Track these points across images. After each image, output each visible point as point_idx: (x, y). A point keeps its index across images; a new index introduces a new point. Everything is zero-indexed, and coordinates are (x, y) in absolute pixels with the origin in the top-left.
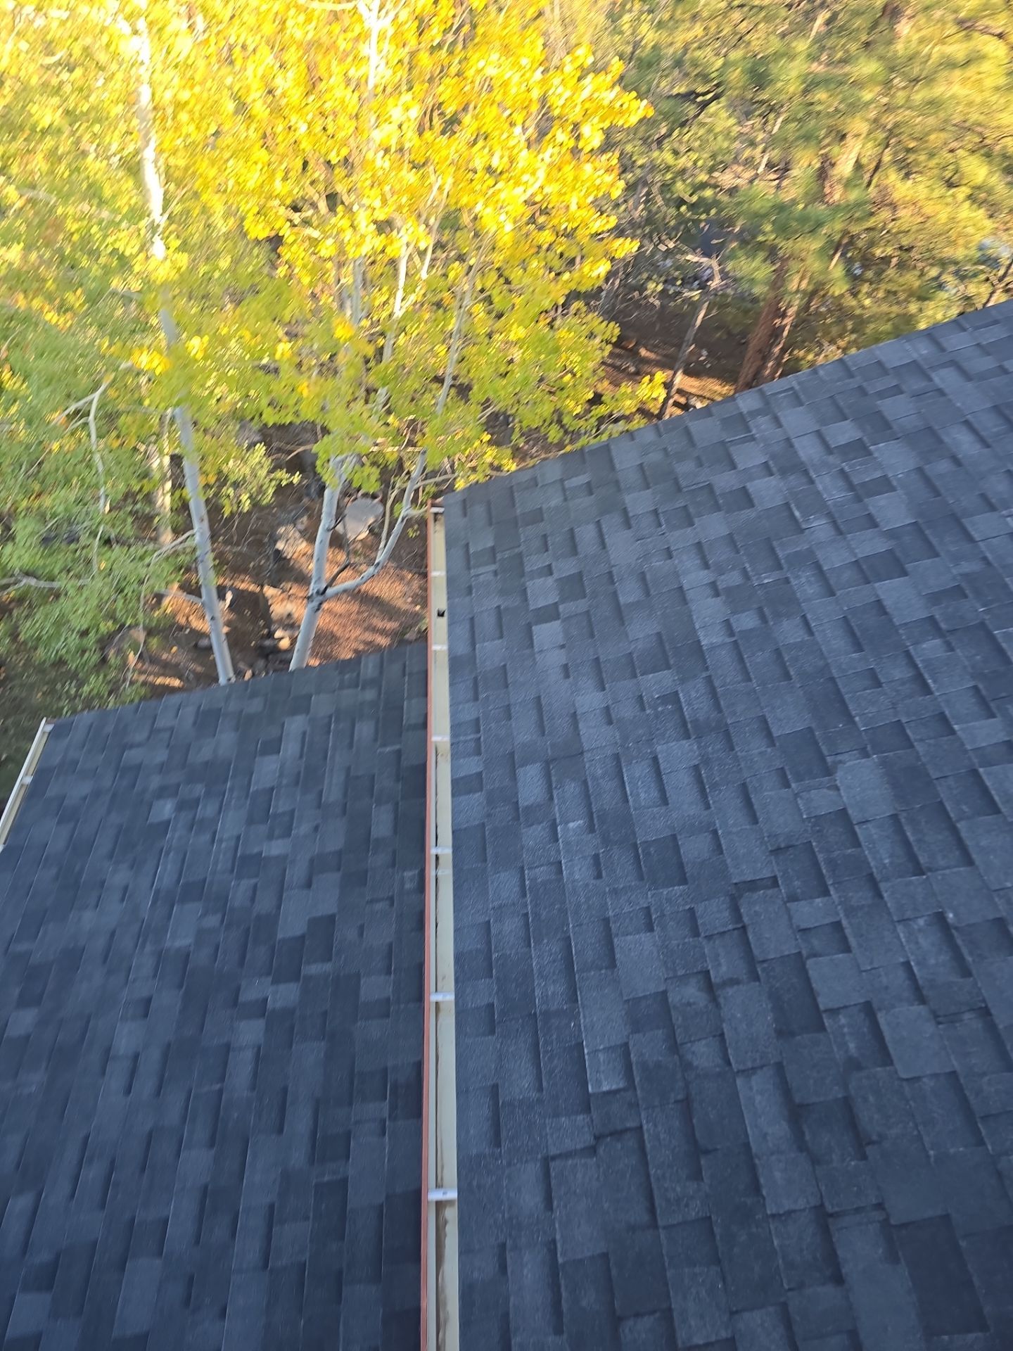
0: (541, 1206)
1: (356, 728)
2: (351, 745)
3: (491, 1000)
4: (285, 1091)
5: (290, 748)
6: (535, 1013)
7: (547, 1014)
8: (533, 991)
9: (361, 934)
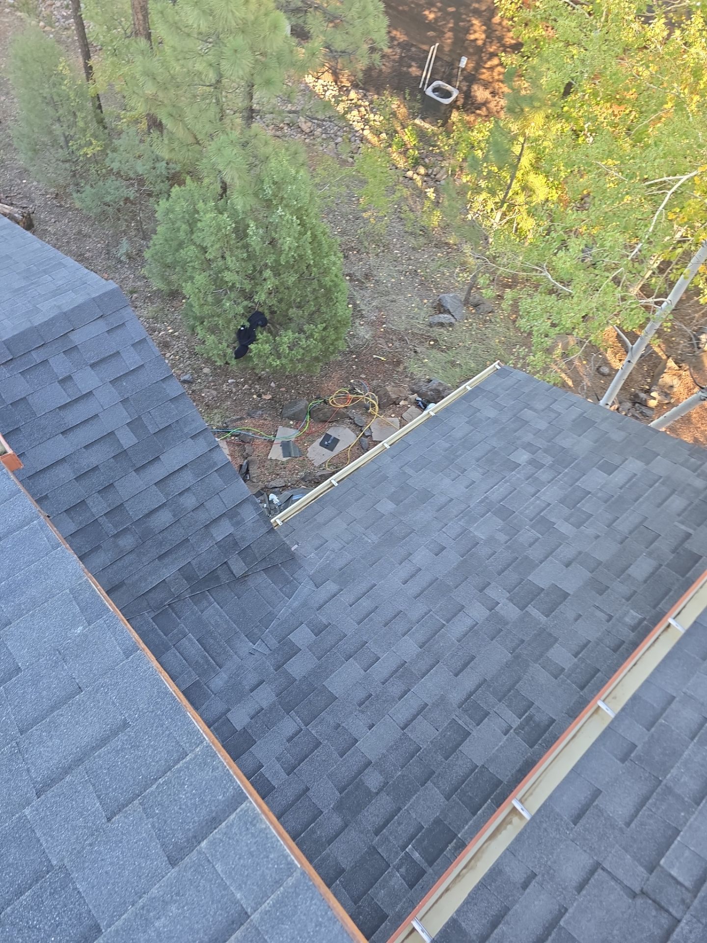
0: (574, 884)
1: (672, 498)
2: (659, 505)
3: (636, 743)
4: (473, 658)
5: (619, 477)
6: (661, 781)
7: (669, 790)
8: (672, 767)
9: (576, 620)
